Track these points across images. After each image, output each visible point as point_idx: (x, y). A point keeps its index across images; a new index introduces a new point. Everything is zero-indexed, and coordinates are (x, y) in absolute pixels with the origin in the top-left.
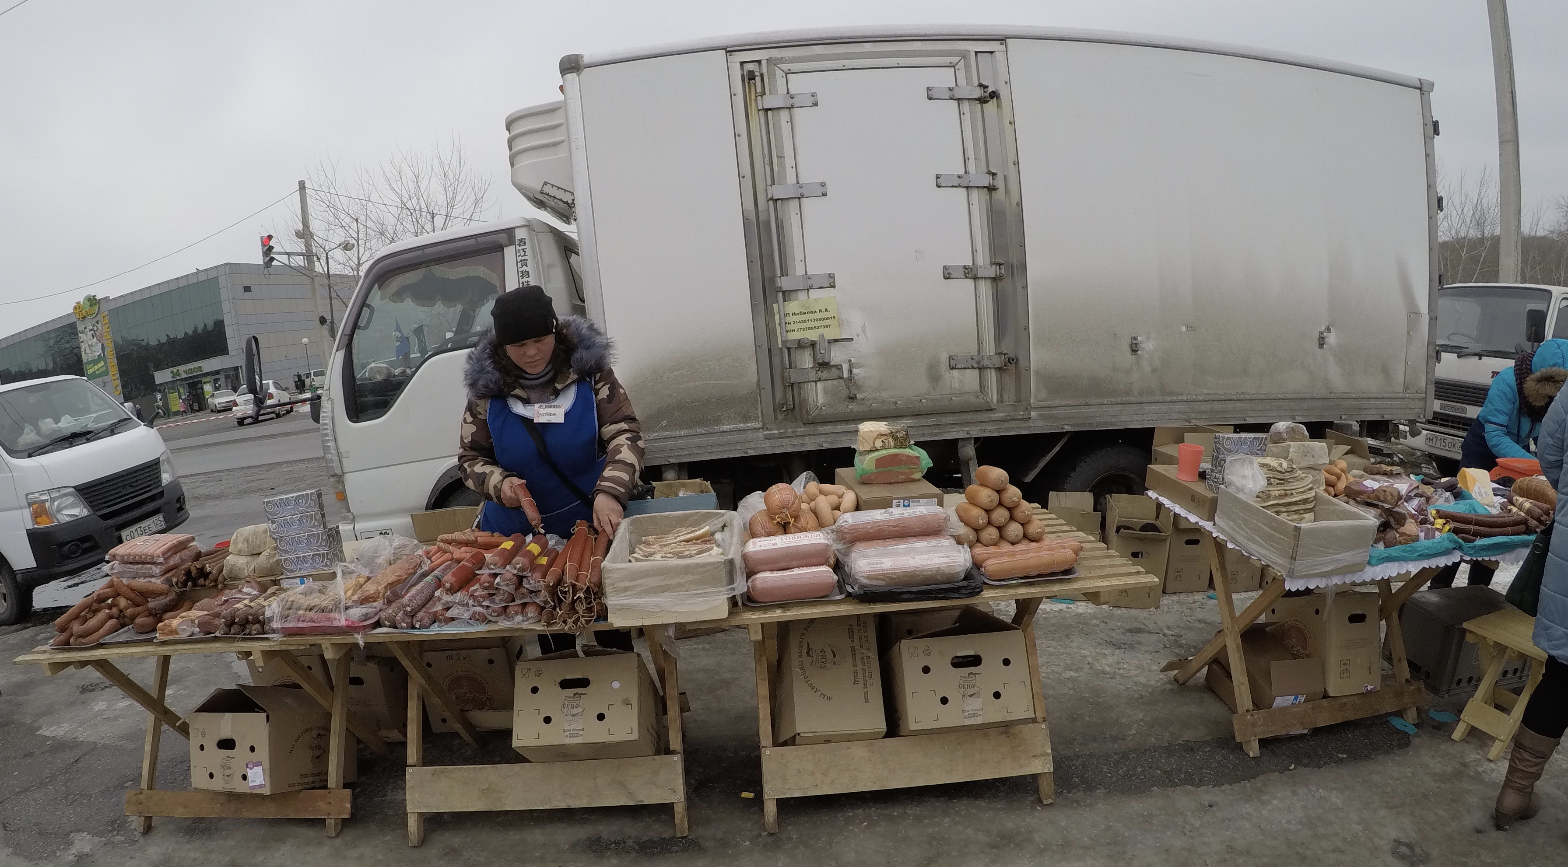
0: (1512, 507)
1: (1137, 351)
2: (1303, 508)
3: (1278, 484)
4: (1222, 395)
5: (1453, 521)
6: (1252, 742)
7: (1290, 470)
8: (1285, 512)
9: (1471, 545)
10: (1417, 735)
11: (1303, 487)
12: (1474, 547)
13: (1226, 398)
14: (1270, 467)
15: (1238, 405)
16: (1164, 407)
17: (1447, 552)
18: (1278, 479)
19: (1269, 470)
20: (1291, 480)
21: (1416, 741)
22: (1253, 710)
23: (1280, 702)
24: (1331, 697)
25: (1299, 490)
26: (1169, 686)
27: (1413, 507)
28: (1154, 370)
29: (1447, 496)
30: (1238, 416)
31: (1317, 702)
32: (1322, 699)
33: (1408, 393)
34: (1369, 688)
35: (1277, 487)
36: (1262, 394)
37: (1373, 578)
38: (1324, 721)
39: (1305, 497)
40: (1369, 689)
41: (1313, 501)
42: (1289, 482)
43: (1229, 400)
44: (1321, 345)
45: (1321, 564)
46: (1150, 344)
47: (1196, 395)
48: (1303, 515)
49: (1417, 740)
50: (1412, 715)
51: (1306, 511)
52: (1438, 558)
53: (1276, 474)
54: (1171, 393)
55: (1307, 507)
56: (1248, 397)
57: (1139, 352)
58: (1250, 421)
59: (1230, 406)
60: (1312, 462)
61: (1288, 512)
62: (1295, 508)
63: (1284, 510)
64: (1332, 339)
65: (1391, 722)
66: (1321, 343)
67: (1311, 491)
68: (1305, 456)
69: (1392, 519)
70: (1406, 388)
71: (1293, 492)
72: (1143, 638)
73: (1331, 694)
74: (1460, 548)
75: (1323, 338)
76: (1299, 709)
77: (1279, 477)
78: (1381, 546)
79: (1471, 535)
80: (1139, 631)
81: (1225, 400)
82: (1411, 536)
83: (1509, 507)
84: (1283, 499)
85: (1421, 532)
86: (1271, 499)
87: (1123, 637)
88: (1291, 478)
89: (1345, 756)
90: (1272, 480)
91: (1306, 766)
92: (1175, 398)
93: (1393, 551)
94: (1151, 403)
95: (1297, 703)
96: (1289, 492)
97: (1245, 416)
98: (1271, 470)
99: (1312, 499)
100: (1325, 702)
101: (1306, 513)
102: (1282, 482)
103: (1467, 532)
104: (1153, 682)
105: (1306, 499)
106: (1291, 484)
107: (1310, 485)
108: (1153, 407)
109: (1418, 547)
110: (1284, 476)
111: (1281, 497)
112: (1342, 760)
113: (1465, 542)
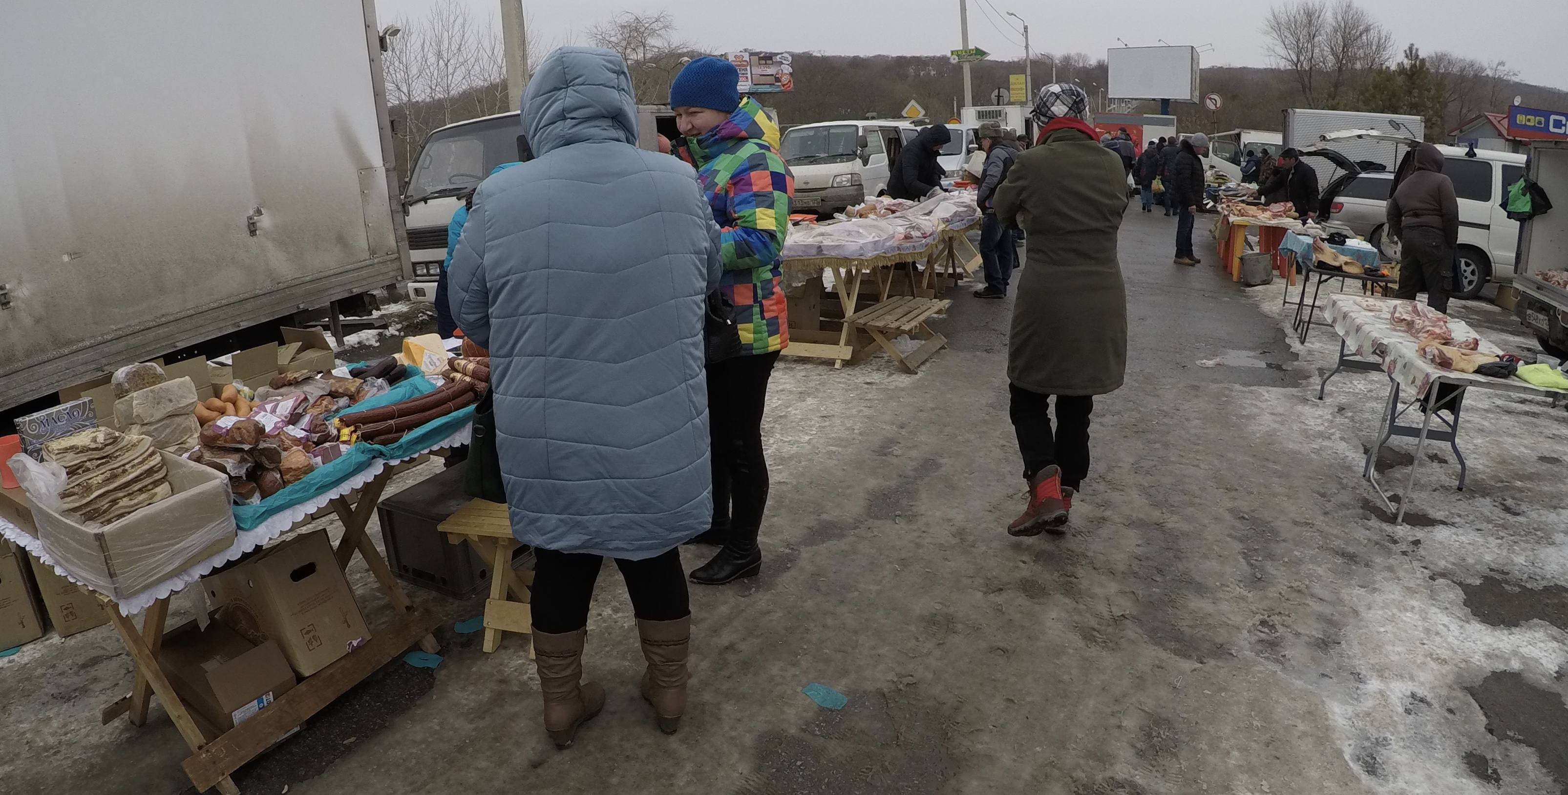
0: (455, 374)
1: (9, 302)
2: (151, 481)
3: (98, 466)
4: (137, 325)
5: (363, 424)
6: (223, 783)
7: (111, 440)
8: (124, 497)
9: (396, 445)
10: (442, 666)
11: (141, 455)
12: (401, 446)
13: (142, 328)
14: (78, 448)
15: (161, 331)
16: (62, 363)
17: (361, 467)
18: (97, 459)
19: (78, 453)
20: (118, 454)
21: (442, 675)
22: (207, 744)
23: (238, 716)
24: (308, 677)
25: (136, 461)
26: (124, 736)
27: (303, 427)
28: (38, 321)
29: (380, 384)
30: (164, 344)
31: (291, 692)
32: (298, 684)
33: (376, 258)
34: (355, 643)
35: (99, 470)
36: (189, 309)
37: (256, 545)
38: (310, 708)
39: (146, 467)
40: (355, 645)
41: (161, 468)
42: (116, 457)
43: (147, 329)
44: (253, 232)
45: (159, 565)
46: (24, 289)
47: (102, 335)
48: (153, 491)
49: (443, 672)
50: (430, 643)
51: (156, 484)
52: (352, 479)
53: (92, 454)
54: (69, 343)
55: (157, 478)
56: (172, 318)
57: (11, 304)
58: (181, 345)
59: (151, 335)
60: (170, 408)
61: (129, 494)
62: (139, 486)
63: (121, 494)
64: (265, 222)
65: (408, 662)
66: (253, 229)
67: (154, 457)
68: (158, 403)
69: (264, 459)
70: (373, 252)
71: (127, 466)
72: (100, 670)
73: (307, 674)
74: (381, 454)
75: (253, 223)
76: (270, 713)
77: (97, 457)
78: (256, 500)
79: (394, 433)
80: (95, 661)
81: (143, 330)
82: (299, 468)
83: (452, 376)
84: (113, 482)
85: (315, 457)
86: (94, 489)
87: (76, 679)
88: (117, 451)
89: (353, 739)
90: (88, 463)
91: (305, 778)
92: (75, 347)
93: (273, 501)
94: (44, 362)
95: (266, 704)
96: (120, 470)
97: (172, 341)
98: (81, 452)
99: (160, 465)
100: (303, 687)
101: (157, 487)
102: (104, 461)
103: (388, 431)
104: (106, 739)
105: (148, 470)
106: (118, 459)
107: (152, 449)
108: (49, 367)
109: (312, 479)
110: (104, 453)
111: (107, 481)
112: (349, 749)
113: (385, 445)
